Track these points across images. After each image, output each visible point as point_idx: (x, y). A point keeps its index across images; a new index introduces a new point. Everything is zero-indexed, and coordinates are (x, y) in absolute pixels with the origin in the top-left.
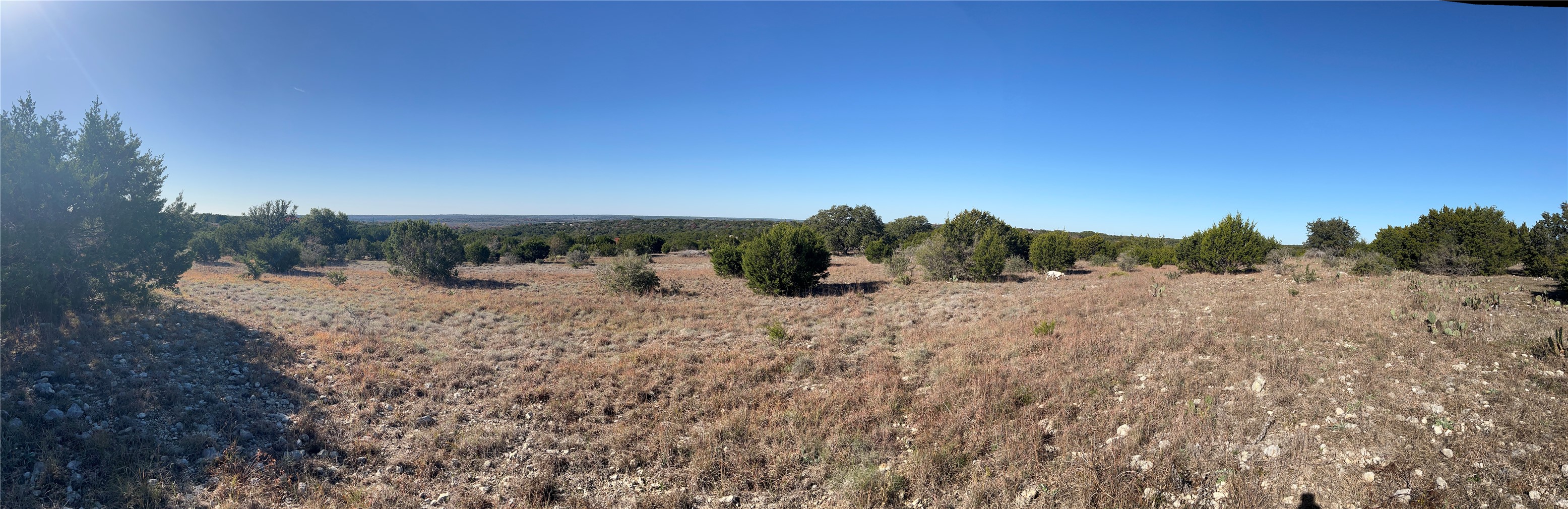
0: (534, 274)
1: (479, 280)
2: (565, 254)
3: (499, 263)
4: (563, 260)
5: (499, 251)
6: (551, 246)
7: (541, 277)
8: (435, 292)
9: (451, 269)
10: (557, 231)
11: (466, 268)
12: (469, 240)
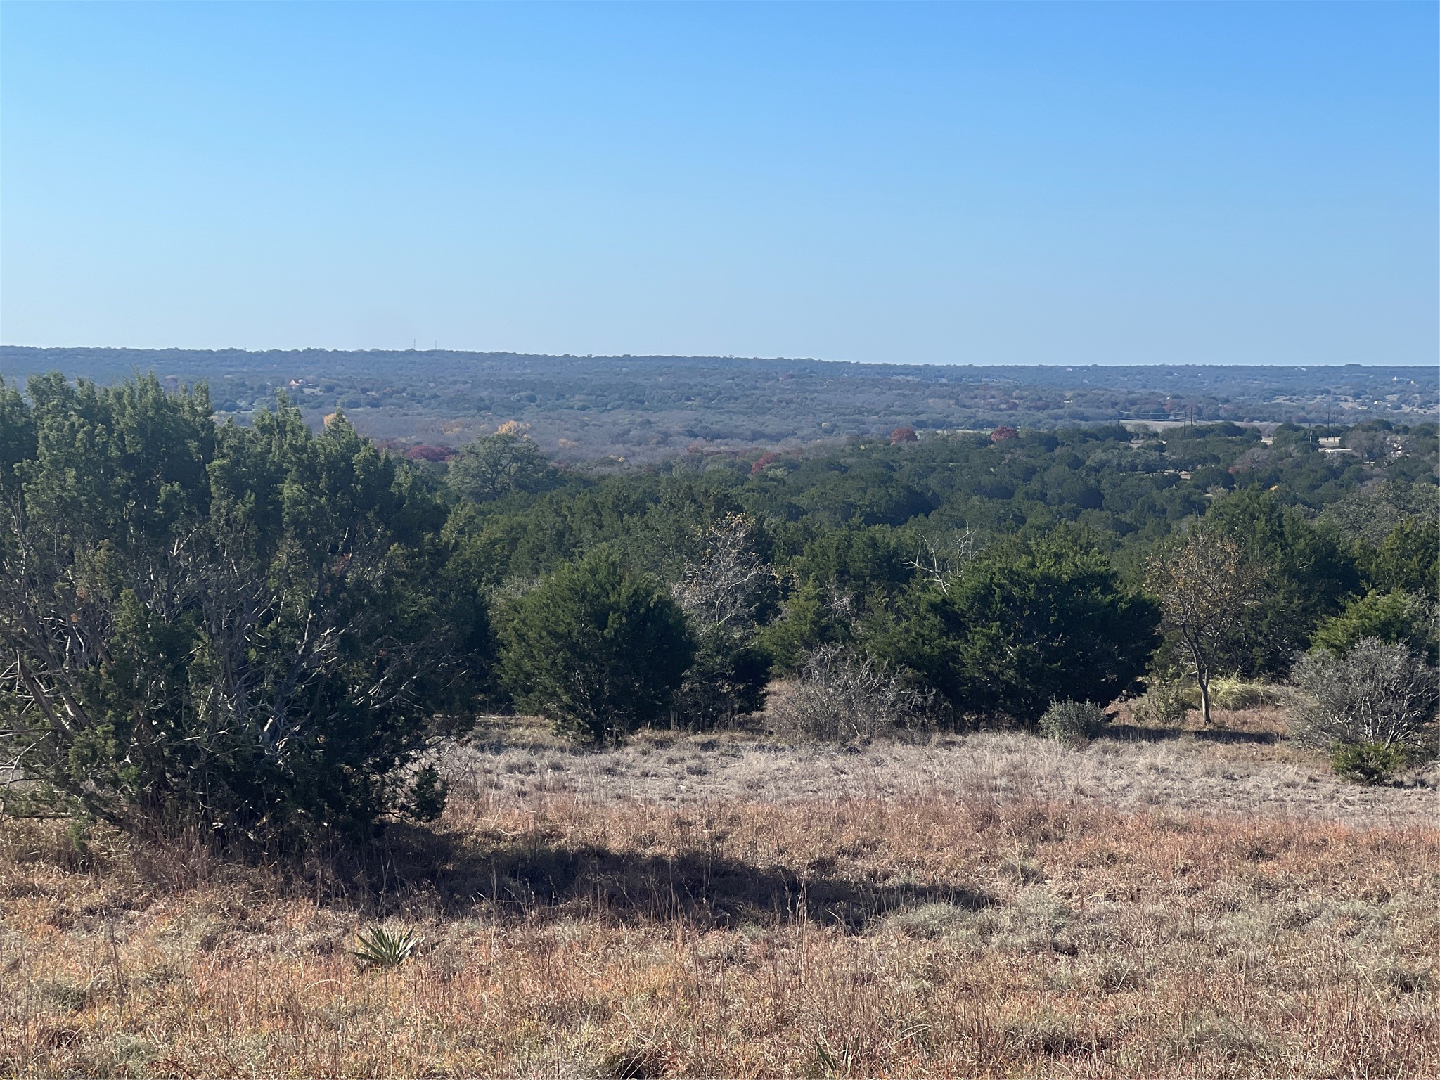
0: (1040, 817)
1: (602, 854)
2: (1278, 668)
3: (756, 729)
4: (1258, 718)
5: (763, 638)
6: (1171, 603)
7: (1090, 843)
8: (264, 941)
9: (382, 768)
10: (1215, 494)
11: (502, 759)
12: (524, 547)
